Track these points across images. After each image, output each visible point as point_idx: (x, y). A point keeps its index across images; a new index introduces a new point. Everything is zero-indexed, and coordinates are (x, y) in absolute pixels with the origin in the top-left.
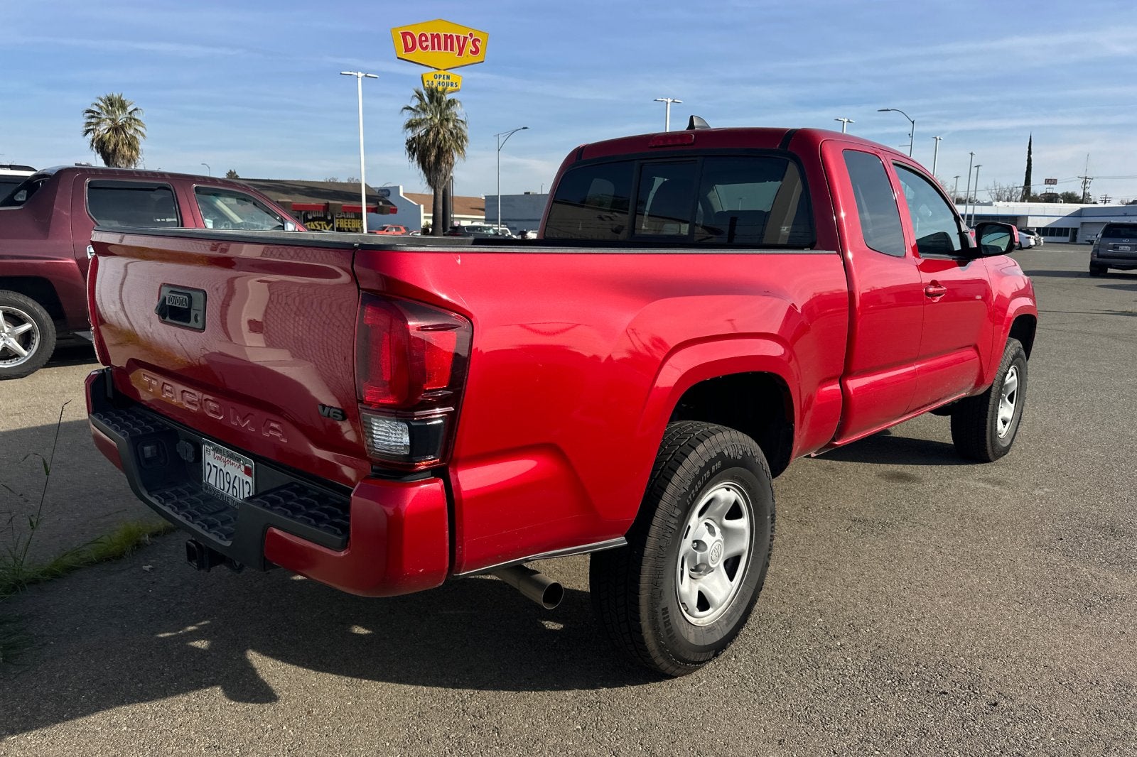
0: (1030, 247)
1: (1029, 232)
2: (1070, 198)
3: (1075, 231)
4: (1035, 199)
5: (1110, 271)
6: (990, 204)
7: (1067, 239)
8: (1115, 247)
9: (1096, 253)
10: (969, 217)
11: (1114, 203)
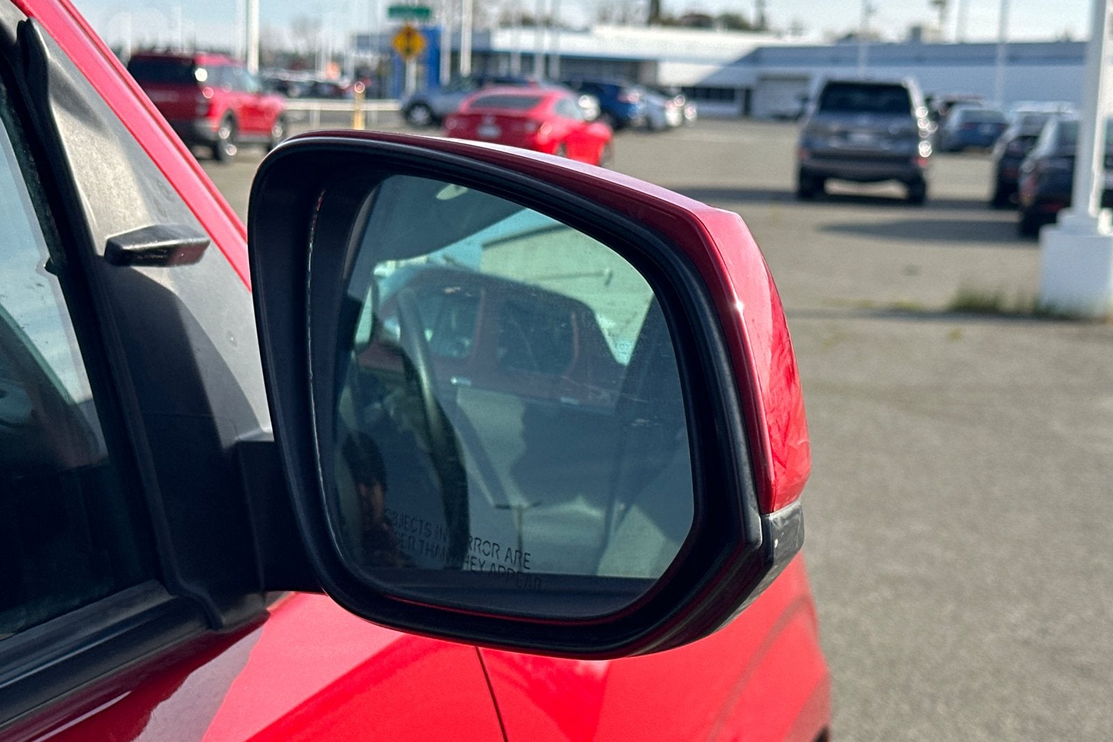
0: (667, 128)
1: (664, 92)
2: (734, 23)
3: (748, 93)
4: (669, 23)
5: (834, 187)
6: (585, 31)
7: (733, 109)
8: (844, 135)
9: (807, 145)
10: (547, 58)
11: (812, 37)
